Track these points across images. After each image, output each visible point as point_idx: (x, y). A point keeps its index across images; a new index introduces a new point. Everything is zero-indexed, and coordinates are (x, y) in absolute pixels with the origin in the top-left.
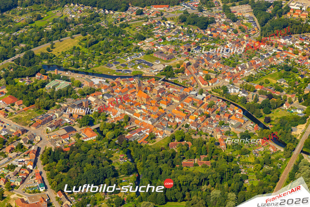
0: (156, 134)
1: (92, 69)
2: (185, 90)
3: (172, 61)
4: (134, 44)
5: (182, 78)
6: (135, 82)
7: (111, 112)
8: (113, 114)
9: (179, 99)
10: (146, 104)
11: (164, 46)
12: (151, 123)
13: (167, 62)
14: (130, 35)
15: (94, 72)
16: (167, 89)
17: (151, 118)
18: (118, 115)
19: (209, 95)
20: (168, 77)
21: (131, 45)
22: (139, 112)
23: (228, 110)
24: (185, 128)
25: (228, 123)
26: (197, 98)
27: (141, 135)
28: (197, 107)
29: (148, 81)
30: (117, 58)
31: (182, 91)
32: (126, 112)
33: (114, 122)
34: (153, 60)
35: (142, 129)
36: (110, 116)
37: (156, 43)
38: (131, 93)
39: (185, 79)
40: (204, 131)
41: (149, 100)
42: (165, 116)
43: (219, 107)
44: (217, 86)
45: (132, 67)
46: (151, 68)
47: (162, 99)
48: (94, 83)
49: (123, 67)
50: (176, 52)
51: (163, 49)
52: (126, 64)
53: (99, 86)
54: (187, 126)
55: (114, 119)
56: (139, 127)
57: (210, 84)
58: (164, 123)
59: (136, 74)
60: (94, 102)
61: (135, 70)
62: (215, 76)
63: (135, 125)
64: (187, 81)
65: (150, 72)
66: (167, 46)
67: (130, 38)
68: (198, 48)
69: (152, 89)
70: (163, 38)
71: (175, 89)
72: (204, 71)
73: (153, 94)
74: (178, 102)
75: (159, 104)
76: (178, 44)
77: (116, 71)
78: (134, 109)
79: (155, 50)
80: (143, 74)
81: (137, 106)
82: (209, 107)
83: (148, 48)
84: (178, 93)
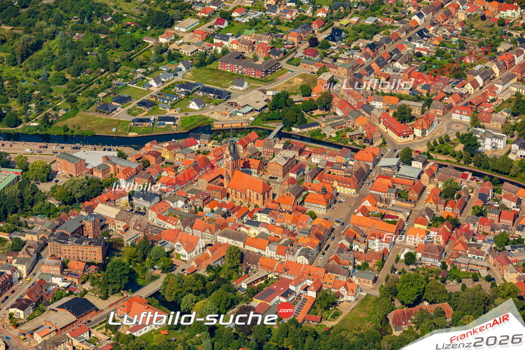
1: (60, 124)
2: (357, 155)
3: (279, 78)
4: (149, 41)
5: (332, 122)
6: (203, 149)
7: (177, 244)
8: (186, 249)
9: (354, 184)
10: (270, 209)
11: (236, 37)
12: (307, 263)
13: (266, 82)
14: (125, 15)
15: (69, 133)
16: (302, 159)
17: (302, 247)
18: (200, 249)
19: (431, 163)
20: (290, 124)
21: (141, 45)
22: (255, 234)
23: (501, 199)
24: (406, 264)
25: (520, 236)
26: (402, 175)
27: (290, 299)
28: (410, 200)
29: (241, 143)
30: (118, 84)
31: (351, 160)
32: (218, 237)
33: (196, 271)
34: (224, 80)
35: (292, 280)
36: (175, 256)
37: (212, 31)
38: (209, 182)
39: (340, 126)
40: (464, 268)
41: (268, 197)
42: (333, 238)
43: (470, 194)
44: (441, 137)
45: (173, 108)
46: (229, 103)
47: (305, 189)
48: (87, 164)
49: (146, 110)
50: (281, 52)
51: (238, 47)
52: (151, 99)
53: (104, 171)
54: (410, 259)
55: (193, 264)
56: (275, 278)
57: (418, 132)
58: (345, 257)
59: (194, 127)
60: (116, 219)
61: (186, 114)
62: (420, 108)
63: (265, 273)
64: (348, 130)
65: (231, 115)
66: (246, 38)
67: (129, 25)
68: (336, 34)
69: (263, 166)
70: (226, 16)
71: (329, 155)
72: (386, 97)
73: (271, 178)
74: (354, 194)
75: (300, 204)
76: (272, 29)
77: (132, 124)
78: (240, 226)
79: (218, 52)
80: (215, 123)
81: (242, 217)
82: (446, 197)
83: (196, 48)
84: (343, 167)
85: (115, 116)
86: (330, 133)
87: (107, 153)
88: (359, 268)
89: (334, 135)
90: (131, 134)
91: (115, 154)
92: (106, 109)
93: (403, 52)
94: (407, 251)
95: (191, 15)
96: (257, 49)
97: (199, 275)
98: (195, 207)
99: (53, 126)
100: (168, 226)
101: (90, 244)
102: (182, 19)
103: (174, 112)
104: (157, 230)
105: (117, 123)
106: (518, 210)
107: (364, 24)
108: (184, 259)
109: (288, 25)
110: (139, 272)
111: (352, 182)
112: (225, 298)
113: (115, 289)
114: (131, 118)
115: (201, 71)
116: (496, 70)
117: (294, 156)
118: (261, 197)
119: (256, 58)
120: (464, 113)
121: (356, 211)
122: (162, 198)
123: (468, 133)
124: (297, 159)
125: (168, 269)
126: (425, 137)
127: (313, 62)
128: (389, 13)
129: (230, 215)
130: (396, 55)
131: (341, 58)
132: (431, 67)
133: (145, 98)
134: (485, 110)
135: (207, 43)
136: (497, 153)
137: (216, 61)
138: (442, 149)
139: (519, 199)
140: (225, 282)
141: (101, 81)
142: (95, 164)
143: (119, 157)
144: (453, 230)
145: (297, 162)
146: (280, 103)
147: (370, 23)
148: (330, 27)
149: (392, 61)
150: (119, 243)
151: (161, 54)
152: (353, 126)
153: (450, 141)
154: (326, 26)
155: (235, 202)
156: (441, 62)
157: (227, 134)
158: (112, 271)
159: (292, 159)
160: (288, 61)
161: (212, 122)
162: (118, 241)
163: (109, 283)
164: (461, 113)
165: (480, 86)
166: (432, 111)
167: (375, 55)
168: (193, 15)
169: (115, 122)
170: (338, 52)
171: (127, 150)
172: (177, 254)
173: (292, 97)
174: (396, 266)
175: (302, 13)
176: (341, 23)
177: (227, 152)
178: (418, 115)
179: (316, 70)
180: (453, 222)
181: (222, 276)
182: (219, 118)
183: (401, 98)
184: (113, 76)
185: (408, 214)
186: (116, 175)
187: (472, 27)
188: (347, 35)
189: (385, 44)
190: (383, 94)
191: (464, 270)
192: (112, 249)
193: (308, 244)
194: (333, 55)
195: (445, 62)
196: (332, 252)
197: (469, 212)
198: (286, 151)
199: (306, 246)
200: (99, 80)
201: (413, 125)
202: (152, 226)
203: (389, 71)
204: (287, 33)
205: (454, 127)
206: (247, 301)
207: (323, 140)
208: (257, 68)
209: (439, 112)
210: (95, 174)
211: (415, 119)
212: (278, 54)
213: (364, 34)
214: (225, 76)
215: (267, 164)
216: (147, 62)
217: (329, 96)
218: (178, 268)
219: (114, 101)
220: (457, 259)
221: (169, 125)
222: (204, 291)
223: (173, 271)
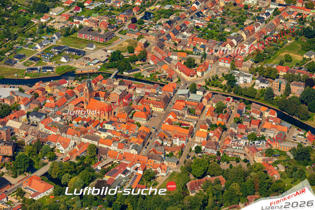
0: (153, 170)
2: (164, 88)
3: (114, 42)
4: (34, 21)
5: (147, 69)
6: (70, 86)
7: (58, 143)
8: (63, 146)
9: (163, 105)
10: (113, 121)
11: (87, 18)
12: (137, 153)
13: (107, 44)
14: (19, 6)
16: (131, 91)
17: (133, 144)
18: (71, 146)
19: (208, 92)
20: (122, 70)
21: (30, 23)
22: (104, 136)
23: (251, 113)
24: (196, 153)
25: (263, 135)
26: (191, 100)
27: (127, 175)
28: (196, 115)
29: (94, 82)
30: (17, 48)
31: (159, 91)
32: (82, 139)
33: (70, 159)
34: (81, 44)
35: (128, 164)
36: (57, 151)
37: (72, 14)
38: (75, 106)
39: (152, 71)
40: (231, 155)
41: (111, 114)
42: (151, 138)
43: (232, 110)
44: (213, 76)
45: (51, 61)
46: (85, 58)
47: (133, 109)
49: (35, 63)
50: (115, 27)
51: (89, 24)
52: (38, 56)
53: (11, 100)
54: (198, 150)
55: (68, 155)
56: (118, 163)
57: (199, 74)
58: (159, 149)
59: (64, 72)
60: (20, 129)
61: (59, 65)
62: (200, 59)
63: (111, 160)
65: (86, 65)
66: (93, 18)
67: (22, 12)
68: (148, 16)
69: (107, 95)
70: (81, 6)
72: (179, 52)
74: (162, 111)
75: (131, 118)
76: (109, 13)
77: (27, 71)
78: (95, 132)
79: (77, 27)
80: (77, 70)
81: (96, 127)
82: (218, 112)
83: (64, 25)
84: (155, 96)
85: (16, 66)
86: (147, 75)
87: (12, 89)
88: (168, 156)
89: (149, 76)
90: (26, 78)
92: (10, 62)
93: (188, 26)
94: (196, 145)
95: (59, 5)
96: (100, 25)
97: (72, 162)
98: (68, 121)
100: (52, 132)
101: (5, 144)
102: (54, 7)
103: (52, 64)
104: (45, 135)
105: (18, 71)
106: (261, 119)
107: (164, 9)
108: (62, 152)
109: (118, 10)
110: (35, 161)
111: (161, 104)
112: (88, 175)
113: (21, 172)
114: (25, 68)
115: (67, 39)
116: (244, 36)
117: (126, 89)
118: (107, 114)
119: (100, 31)
120: (226, 62)
121: (164, 121)
122: (47, 116)
123: (229, 73)
124: (127, 91)
125: (53, 158)
126: (204, 76)
127: (134, 32)
128: (178, 2)
129: (89, 126)
130: (184, 27)
131: (151, 30)
132: (205, 34)
133: (34, 55)
134: (239, 59)
135: (69, 22)
136: (247, 86)
137: (75, 33)
138: (214, 84)
139: (261, 113)
140: (88, 166)
141: (7, 46)
142: (6, 96)
143: (20, 91)
144: (223, 132)
145: (128, 92)
146: (116, 57)
147: (168, 8)
148: (143, 11)
149: (182, 31)
150: (22, 144)
151: (42, 29)
152: (160, 71)
153: (218, 78)
154: (141, 11)
155: (91, 117)
156: (211, 31)
157: (85, 77)
158: (19, 160)
159: (124, 91)
160: (119, 32)
161: (75, 69)
162: (21, 142)
163: (17, 168)
164: (224, 62)
165: (235, 45)
166: (207, 61)
167: (171, 27)
168: (60, 5)
169: (16, 70)
170: (149, 26)
171: (24, 87)
172: (57, 149)
173: (122, 53)
174: (190, 154)
175: (126, 3)
176: (150, 9)
177: (86, 88)
178: (199, 63)
179: (136, 37)
180: (223, 127)
181: (85, 162)
182: (79, 67)
183: (188, 53)
184: (14, 42)
185: (196, 123)
186: (18, 102)
187: (228, 10)
188: (154, 16)
189: (177, 21)
190: (178, 51)
191: (231, 156)
192: (18, 147)
193: (137, 142)
194: (146, 28)
195: (214, 31)
196: (151, 147)
197: (232, 121)
198: (121, 86)
199: (136, 143)
200: (5, 45)
201: (196, 69)
202: (42, 133)
203: (180, 37)
204: (118, 15)
205: (220, 70)
206: (102, 177)
207: (142, 79)
208: (101, 36)
209: (211, 61)
211: (197, 66)
212: (113, 28)
213: (164, 15)
214: (81, 41)
215: (109, 94)
216: (34, 34)
217: (145, 53)
218: (59, 158)
219: (15, 58)
220: (226, 149)
221: (49, 71)
222: (75, 172)
223: (56, 160)
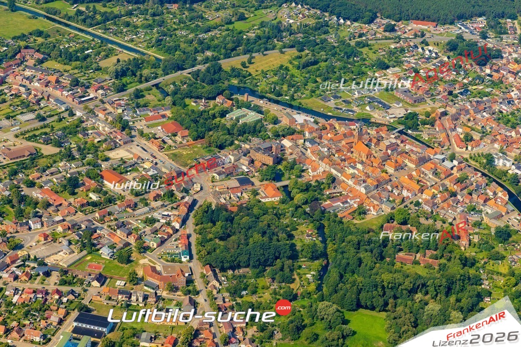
0: (368, 207)
1: (299, 101)
3: (421, 106)
4: (370, 74)
5: (430, 132)
7: (310, 167)
9: (416, 162)
10: (366, 163)
12: (365, 192)
13: (413, 106)
14: (368, 59)
15: (301, 106)
16: (401, 145)
17: (366, 184)
18: (320, 172)
20: (408, 128)
22: (350, 172)
26: (443, 165)
27: (345, 206)
28: (440, 178)
31: (424, 152)
33: (311, 181)
34: (393, 100)
35: (351, 197)
36: (307, 172)
37: (404, 76)
38: (346, 144)
39: (433, 135)
40: (442, 216)
44: (480, 153)
45: (358, 107)
46: (386, 111)
47: (390, 159)
48: (296, 121)
50: (430, 94)
52: (351, 100)
55: (311, 177)
56: (346, 194)
60: (289, 148)
61: (362, 111)
62: (480, 137)
63: (342, 191)
64: (435, 138)
65: (383, 117)
68: (465, 92)
71: (414, 147)
72: (467, 127)
73: (380, 150)
74: (414, 168)
75: (384, 165)
77: (333, 109)
78: (346, 167)
81: (350, 163)
82: (458, 181)
85: (328, 103)
88: (390, 201)
89: (427, 138)
91: (312, 120)
98: (332, 153)
99: (295, 101)
101: (268, 155)
102: (394, 67)
105: (327, 107)
107: (485, 90)
108: (310, 174)
109: (445, 82)
114: (334, 106)
117: (396, 143)
124: (399, 145)
125: (298, 176)
127: (442, 102)
133: (348, 99)
143: (314, 122)
147: (488, 91)
150: (286, 160)
152: (439, 137)
154: (464, 87)
159: (394, 143)
160: (431, 99)
161: (372, 118)
166: (485, 140)
174: (409, 206)
175: (457, 78)
176: (473, 87)
182: (376, 117)
185: (434, 184)
188: (471, 94)
198: (393, 139)
199: (369, 184)
209: (489, 141)
210: (298, 126)
212: (428, 94)
214: (394, 98)
218: (304, 178)
219: (332, 97)
221: (350, 114)
223: (301, 178)
